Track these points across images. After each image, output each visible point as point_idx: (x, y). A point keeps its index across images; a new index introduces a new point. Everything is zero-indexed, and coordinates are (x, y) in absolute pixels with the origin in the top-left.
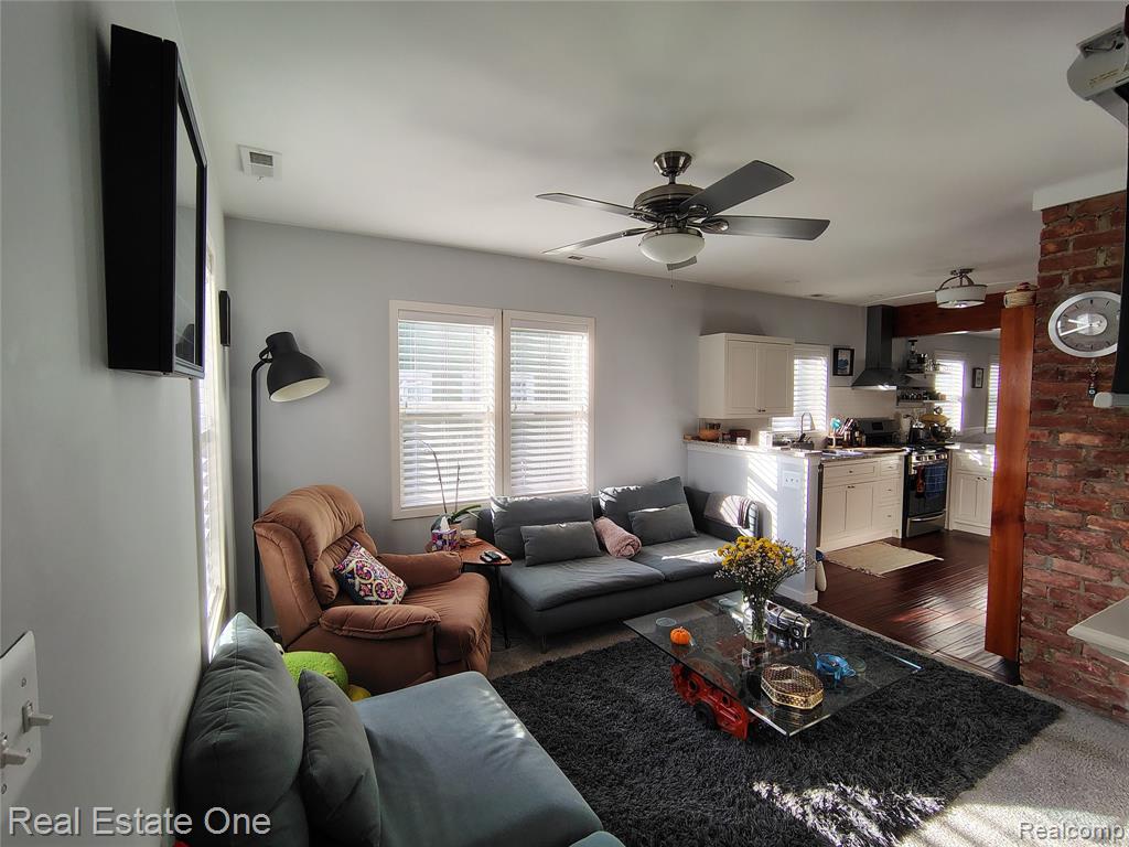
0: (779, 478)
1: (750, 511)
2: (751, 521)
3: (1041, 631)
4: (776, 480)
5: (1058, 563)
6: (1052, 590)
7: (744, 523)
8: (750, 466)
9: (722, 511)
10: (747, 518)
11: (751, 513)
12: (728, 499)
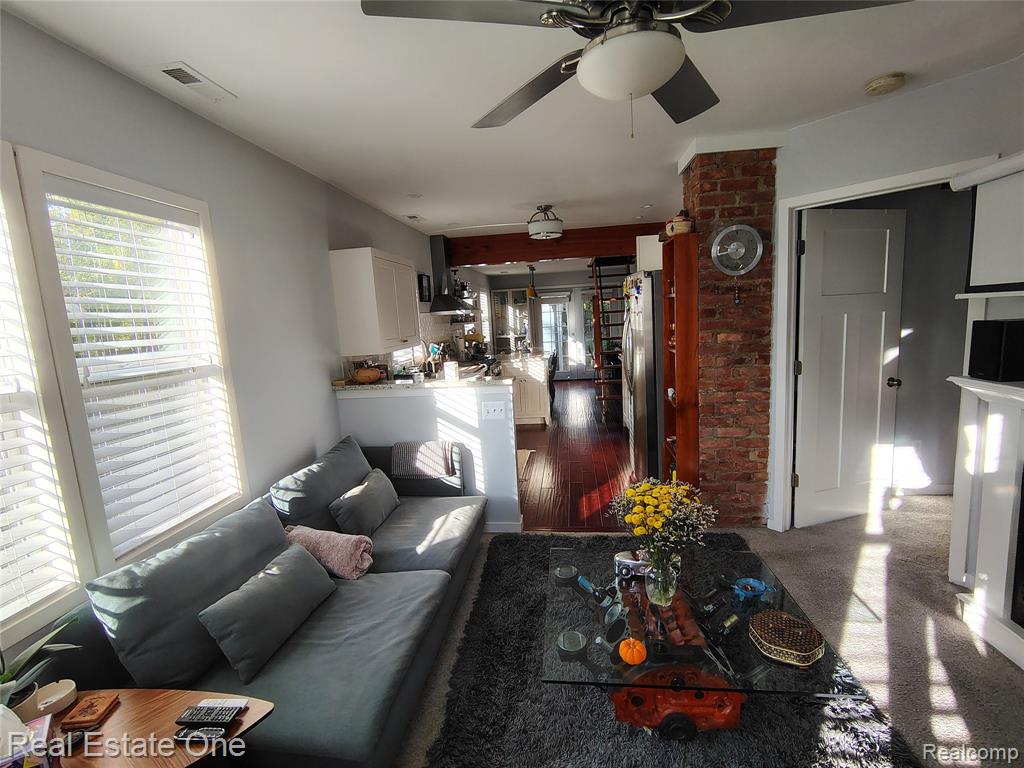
0: (480, 413)
1: (454, 455)
2: (457, 466)
3: (712, 484)
4: (476, 416)
5: (720, 431)
6: (718, 452)
7: (451, 471)
8: (439, 405)
9: (418, 464)
10: (452, 464)
11: (456, 457)
12: (422, 448)
